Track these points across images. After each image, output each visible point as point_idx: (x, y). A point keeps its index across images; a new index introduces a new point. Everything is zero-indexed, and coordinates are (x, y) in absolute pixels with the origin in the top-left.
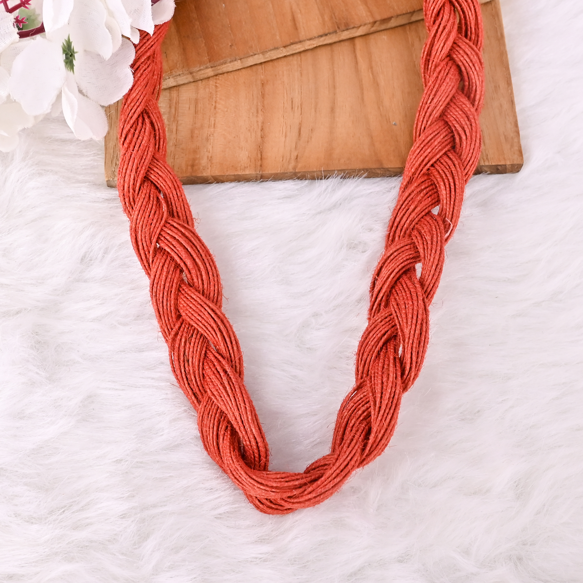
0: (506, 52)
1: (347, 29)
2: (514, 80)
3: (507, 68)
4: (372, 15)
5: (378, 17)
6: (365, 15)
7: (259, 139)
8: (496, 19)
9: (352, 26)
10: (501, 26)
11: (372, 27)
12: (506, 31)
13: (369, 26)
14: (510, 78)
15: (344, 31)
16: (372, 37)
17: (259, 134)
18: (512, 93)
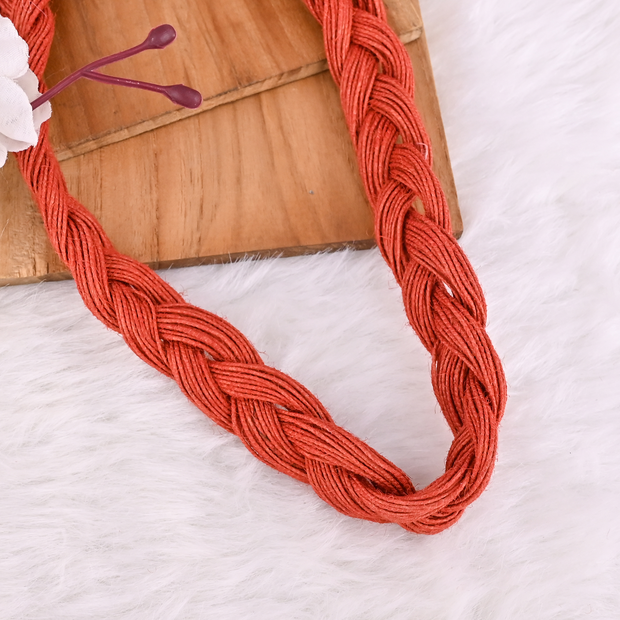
0: (436, 98)
1: (250, 85)
2: (448, 131)
3: (439, 118)
4: (278, 66)
5: (285, 68)
6: (269, 66)
7: (155, 221)
8: (424, 60)
9: (255, 81)
10: (429, 69)
11: (280, 79)
13: (276, 79)
14: (443, 129)
15: (246, 87)
16: (280, 90)
17: (154, 215)
18: (445, 147)
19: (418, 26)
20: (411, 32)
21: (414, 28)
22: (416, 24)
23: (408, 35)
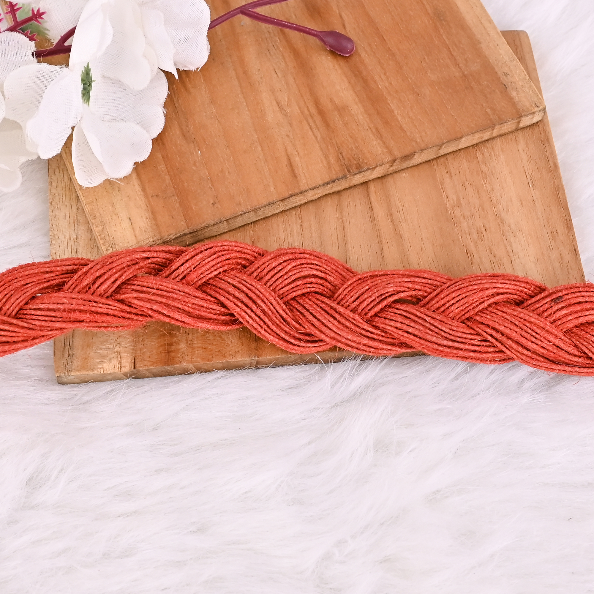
0: (562, 186)
1: (360, 172)
2: (575, 222)
3: (566, 208)
4: (390, 152)
5: (398, 154)
6: (380, 152)
8: (547, 145)
9: (366, 168)
10: (553, 154)
11: (391, 166)
12: (560, 158)
13: (388, 166)
14: (570, 220)
15: (356, 174)
16: (390, 180)
18: (574, 240)
19: (541, 107)
20: (534, 113)
21: (536, 109)
22: (538, 104)
23: (531, 116)
